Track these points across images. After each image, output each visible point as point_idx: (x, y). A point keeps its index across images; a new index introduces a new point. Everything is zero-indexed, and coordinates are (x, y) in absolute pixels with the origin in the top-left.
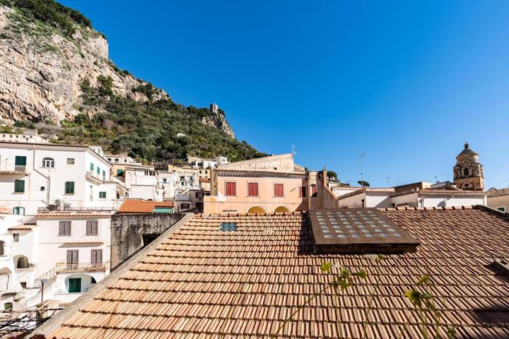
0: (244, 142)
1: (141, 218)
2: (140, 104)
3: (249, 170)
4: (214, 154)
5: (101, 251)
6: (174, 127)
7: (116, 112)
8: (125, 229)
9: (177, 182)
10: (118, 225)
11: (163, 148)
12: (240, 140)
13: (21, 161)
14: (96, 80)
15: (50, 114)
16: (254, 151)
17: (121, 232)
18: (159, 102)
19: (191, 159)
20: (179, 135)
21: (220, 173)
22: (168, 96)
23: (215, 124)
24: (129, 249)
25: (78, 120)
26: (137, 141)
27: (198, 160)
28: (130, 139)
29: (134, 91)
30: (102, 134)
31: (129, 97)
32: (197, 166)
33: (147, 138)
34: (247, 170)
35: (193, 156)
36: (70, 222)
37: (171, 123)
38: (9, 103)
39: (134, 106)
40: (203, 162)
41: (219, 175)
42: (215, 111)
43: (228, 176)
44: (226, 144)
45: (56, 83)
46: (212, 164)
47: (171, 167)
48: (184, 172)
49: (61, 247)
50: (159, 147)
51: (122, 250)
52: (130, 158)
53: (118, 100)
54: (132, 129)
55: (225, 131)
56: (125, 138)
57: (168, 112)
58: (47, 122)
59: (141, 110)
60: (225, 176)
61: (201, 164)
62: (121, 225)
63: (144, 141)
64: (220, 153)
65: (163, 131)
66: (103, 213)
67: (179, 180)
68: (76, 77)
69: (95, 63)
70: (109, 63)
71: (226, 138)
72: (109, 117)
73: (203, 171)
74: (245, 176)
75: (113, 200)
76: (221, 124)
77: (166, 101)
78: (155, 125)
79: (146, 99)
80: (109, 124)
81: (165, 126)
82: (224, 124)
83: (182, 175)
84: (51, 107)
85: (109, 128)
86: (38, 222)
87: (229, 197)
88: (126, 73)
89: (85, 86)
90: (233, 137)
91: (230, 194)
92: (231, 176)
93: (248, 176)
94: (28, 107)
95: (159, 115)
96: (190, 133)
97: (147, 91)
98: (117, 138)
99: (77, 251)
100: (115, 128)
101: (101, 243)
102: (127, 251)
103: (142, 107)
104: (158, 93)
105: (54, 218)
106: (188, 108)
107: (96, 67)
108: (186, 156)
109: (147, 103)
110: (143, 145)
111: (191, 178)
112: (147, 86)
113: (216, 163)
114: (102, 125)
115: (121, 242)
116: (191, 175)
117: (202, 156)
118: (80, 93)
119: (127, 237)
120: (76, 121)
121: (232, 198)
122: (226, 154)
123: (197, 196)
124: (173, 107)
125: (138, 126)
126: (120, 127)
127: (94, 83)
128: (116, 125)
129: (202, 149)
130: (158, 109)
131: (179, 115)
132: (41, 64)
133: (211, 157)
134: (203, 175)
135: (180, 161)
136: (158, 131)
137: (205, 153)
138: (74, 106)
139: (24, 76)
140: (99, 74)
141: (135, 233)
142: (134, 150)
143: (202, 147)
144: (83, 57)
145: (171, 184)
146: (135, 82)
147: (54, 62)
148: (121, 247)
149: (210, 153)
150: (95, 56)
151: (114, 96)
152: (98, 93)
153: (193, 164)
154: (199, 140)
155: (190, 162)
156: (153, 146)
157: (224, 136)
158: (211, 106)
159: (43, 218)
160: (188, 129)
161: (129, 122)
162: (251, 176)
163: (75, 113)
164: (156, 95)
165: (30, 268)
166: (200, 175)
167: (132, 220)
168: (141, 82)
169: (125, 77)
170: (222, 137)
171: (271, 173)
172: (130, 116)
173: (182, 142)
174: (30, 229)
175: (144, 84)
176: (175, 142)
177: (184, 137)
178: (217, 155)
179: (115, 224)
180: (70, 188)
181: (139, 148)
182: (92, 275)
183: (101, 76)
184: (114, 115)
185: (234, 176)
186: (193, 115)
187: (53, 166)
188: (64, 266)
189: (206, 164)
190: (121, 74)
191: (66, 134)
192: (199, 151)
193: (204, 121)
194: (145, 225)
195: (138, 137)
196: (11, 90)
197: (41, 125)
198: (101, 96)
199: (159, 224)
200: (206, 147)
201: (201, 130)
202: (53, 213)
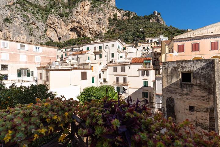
0: (170, 26)
1: (180, 63)
2: (126, 21)
3: (193, 36)
4: (157, 35)
5: (126, 78)
6: (139, 27)
7: (119, 26)
8: (170, 69)
9: (142, 50)
10: (166, 67)
11: (135, 36)
12: (168, 26)
13: (100, 48)
14: (112, 16)
15: (101, 32)
16: (177, 29)
17: (168, 70)
18: (133, 18)
19: (147, 39)
20: (141, 30)
21: (175, 41)
22: (136, 14)
23: (156, 20)
24: (173, 79)
25: (108, 32)
26: (126, 36)
27: (150, 39)
28: (124, 35)
29: (124, 16)
30: (115, 35)
31: (122, 19)
32: (149, 42)
33: (129, 34)
34: (191, 37)
35: (147, 37)
36: (116, 67)
37: (137, 25)
38: (93, 31)
39: (124, 22)
40: (152, 40)
41: (175, 42)
42: (156, 14)
43: (180, 41)
44: (162, 29)
45: (102, 21)
46: (157, 40)
47: (139, 44)
48: (145, 45)
49: (114, 76)
50: (134, 36)
51: (168, 79)
52: (124, 43)
53: (119, 22)
54: (124, 31)
55: (161, 23)
56: (122, 35)
57: (136, 21)
58: (101, 35)
59: (126, 23)
60: (178, 42)
61: (151, 41)
62: (168, 67)
63: (128, 35)
64: (160, 34)
65: (135, 29)
66: (126, 64)
67: (143, 49)
68: (107, 17)
69: (112, 10)
70: (116, 8)
71: (162, 26)
72: (117, 29)
73: (153, 44)
74: (190, 40)
75: (125, 59)
76: (159, 20)
77: (135, 17)
78: (132, 28)
79: (128, 18)
80: (117, 31)
81: (135, 27)
82: (160, 19)
83: (144, 47)
84: (102, 30)
85: (117, 33)
86: (108, 67)
87: (180, 53)
88: (121, 10)
89: (109, 20)
90: (165, 25)
91: (181, 51)
92: (181, 41)
93: (192, 40)
94: (96, 31)
95: (133, 23)
96: (145, 27)
97: (128, 14)
98: (120, 36)
99: (119, 78)
100: (119, 32)
101: (126, 75)
102: (172, 80)
103: (127, 22)
104: (132, 14)
105: (112, 66)
106: (144, 17)
107: (112, 11)
108: (144, 38)
109: (128, 19)
110: (128, 37)
111: (148, 47)
112: (128, 12)
113: (158, 39)
114: (115, 32)
115: (168, 75)
116: (147, 46)
117: (151, 37)
118: (108, 23)
119: (172, 73)
120: (108, 33)
121: (182, 53)
122: (163, 34)
123: (154, 55)
124: (138, 18)
125: (126, 30)
126: (120, 31)
127: (112, 17)
128: (119, 31)
129: (151, 34)
130: (132, 21)
131: (140, 21)
132: (99, 16)
133: (156, 37)
134: (153, 45)
135: (142, 41)
136: (133, 30)
137: (153, 35)
138: (107, 28)
139: (95, 21)
140: (113, 13)
141: (176, 71)
142: (125, 39)
143: (151, 33)
144: (109, 9)
145: (140, 51)
146: (124, 12)
147: (102, 14)
148: (168, 78)
149: (154, 35)
150: (112, 7)
151: (118, 20)
152: (113, 21)
153: (148, 41)
154: (149, 30)
155: (146, 40)
156: (131, 37)
157: (160, 25)
158: (154, 12)
159: (109, 66)
160: (144, 26)
161: (123, 29)
162: (194, 40)
163: (107, 30)
164: (131, 15)
165: (107, 83)
166: (151, 45)
167: (174, 64)
168: (126, 11)
169: (121, 11)
170: (159, 26)
171: (209, 36)
172: (123, 27)
173: (143, 32)
174: (106, 70)
175: (127, 12)
176: (140, 33)
177: (143, 30)
178: (158, 35)
179: (165, 66)
180: (113, 55)
181: (127, 38)
182: (124, 87)
183: (114, 14)
184: (118, 27)
185: (183, 41)
186: (146, 19)
187: (108, 48)
188: (115, 83)
189: (154, 40)
190: (119, 11)
191: (106, 38)
192: (150, 35)
193: (151, 21)
194: (182, 67)
195: (126, 34)
196: (93, 27)
197: (100, 36)
198: (114, 21)
199: (192, 66)
200: (153, 32)
201: (150, 25)
202: (112, 64)
